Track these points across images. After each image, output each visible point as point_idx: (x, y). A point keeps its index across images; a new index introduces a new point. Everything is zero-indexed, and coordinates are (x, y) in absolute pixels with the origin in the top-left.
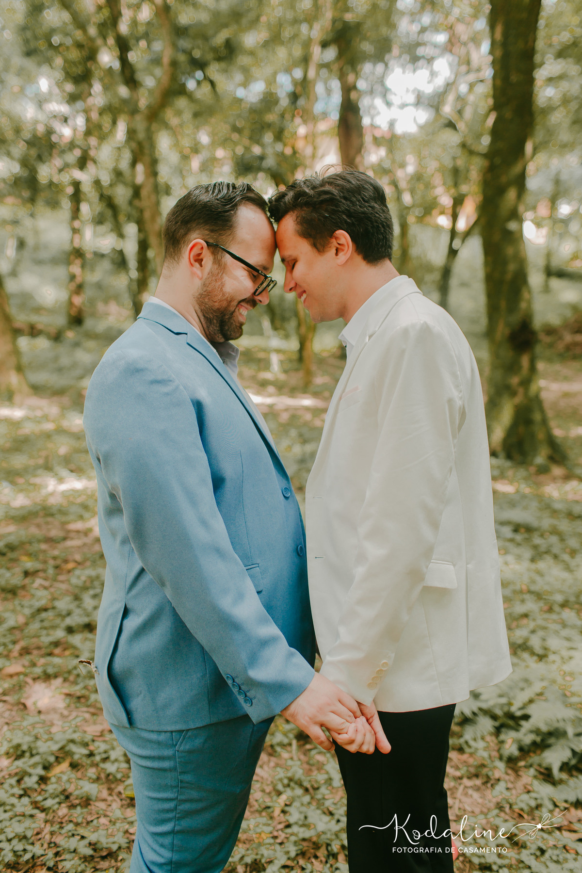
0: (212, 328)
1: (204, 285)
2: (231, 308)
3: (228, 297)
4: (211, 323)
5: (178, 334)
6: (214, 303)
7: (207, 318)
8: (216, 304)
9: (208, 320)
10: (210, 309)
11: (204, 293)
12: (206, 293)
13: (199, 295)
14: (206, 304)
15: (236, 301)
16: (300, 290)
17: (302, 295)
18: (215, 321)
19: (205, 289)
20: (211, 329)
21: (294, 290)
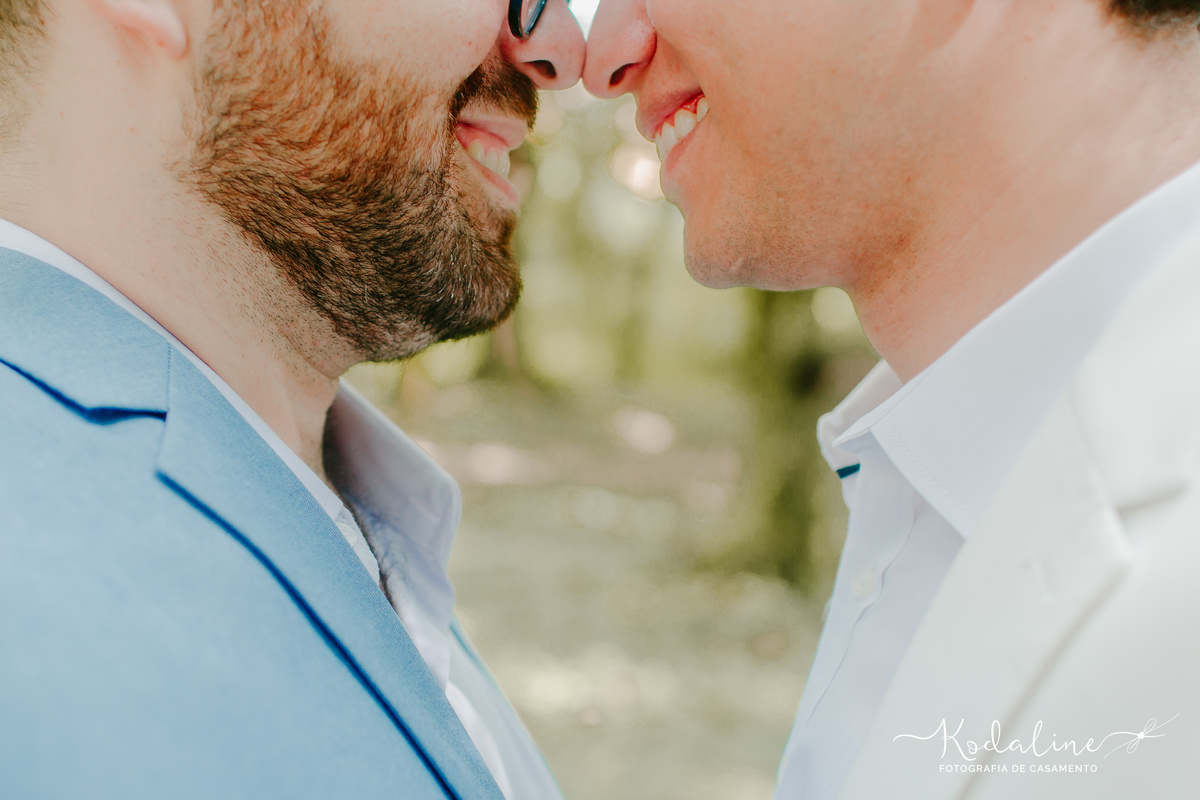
0: (338, 288)
1: (212, 77)
2: (419, 154)
3: (372, 94)
4: (317, 265)
5: (105, 415)
6: (303, 156)
7: (288, 246)
8: (318, 154)
9: (296, 256)
10: (286, 197)
11: (226, 124)
12: (235, 120)
13: (202, 145)
14: (255, 179)
15: (431, 101)
16: (665, 82)
17: (670, 117)
18: (338, 250)
19: (221, 103)
20: (334, 295)
21: (636, 86)
